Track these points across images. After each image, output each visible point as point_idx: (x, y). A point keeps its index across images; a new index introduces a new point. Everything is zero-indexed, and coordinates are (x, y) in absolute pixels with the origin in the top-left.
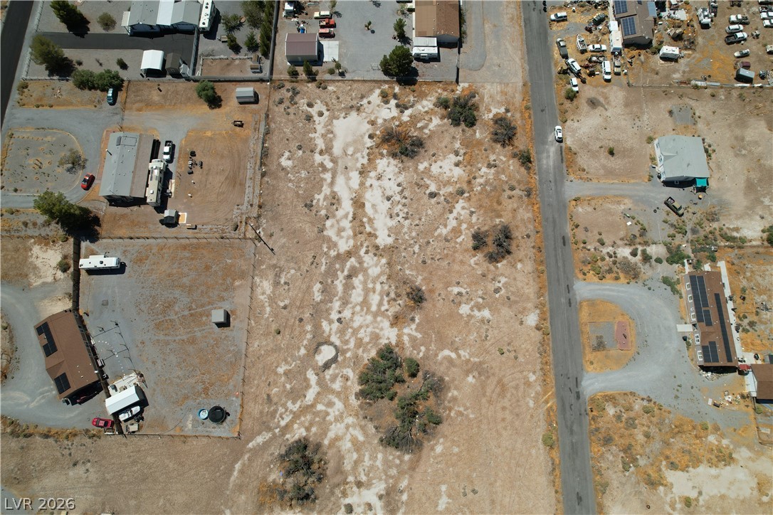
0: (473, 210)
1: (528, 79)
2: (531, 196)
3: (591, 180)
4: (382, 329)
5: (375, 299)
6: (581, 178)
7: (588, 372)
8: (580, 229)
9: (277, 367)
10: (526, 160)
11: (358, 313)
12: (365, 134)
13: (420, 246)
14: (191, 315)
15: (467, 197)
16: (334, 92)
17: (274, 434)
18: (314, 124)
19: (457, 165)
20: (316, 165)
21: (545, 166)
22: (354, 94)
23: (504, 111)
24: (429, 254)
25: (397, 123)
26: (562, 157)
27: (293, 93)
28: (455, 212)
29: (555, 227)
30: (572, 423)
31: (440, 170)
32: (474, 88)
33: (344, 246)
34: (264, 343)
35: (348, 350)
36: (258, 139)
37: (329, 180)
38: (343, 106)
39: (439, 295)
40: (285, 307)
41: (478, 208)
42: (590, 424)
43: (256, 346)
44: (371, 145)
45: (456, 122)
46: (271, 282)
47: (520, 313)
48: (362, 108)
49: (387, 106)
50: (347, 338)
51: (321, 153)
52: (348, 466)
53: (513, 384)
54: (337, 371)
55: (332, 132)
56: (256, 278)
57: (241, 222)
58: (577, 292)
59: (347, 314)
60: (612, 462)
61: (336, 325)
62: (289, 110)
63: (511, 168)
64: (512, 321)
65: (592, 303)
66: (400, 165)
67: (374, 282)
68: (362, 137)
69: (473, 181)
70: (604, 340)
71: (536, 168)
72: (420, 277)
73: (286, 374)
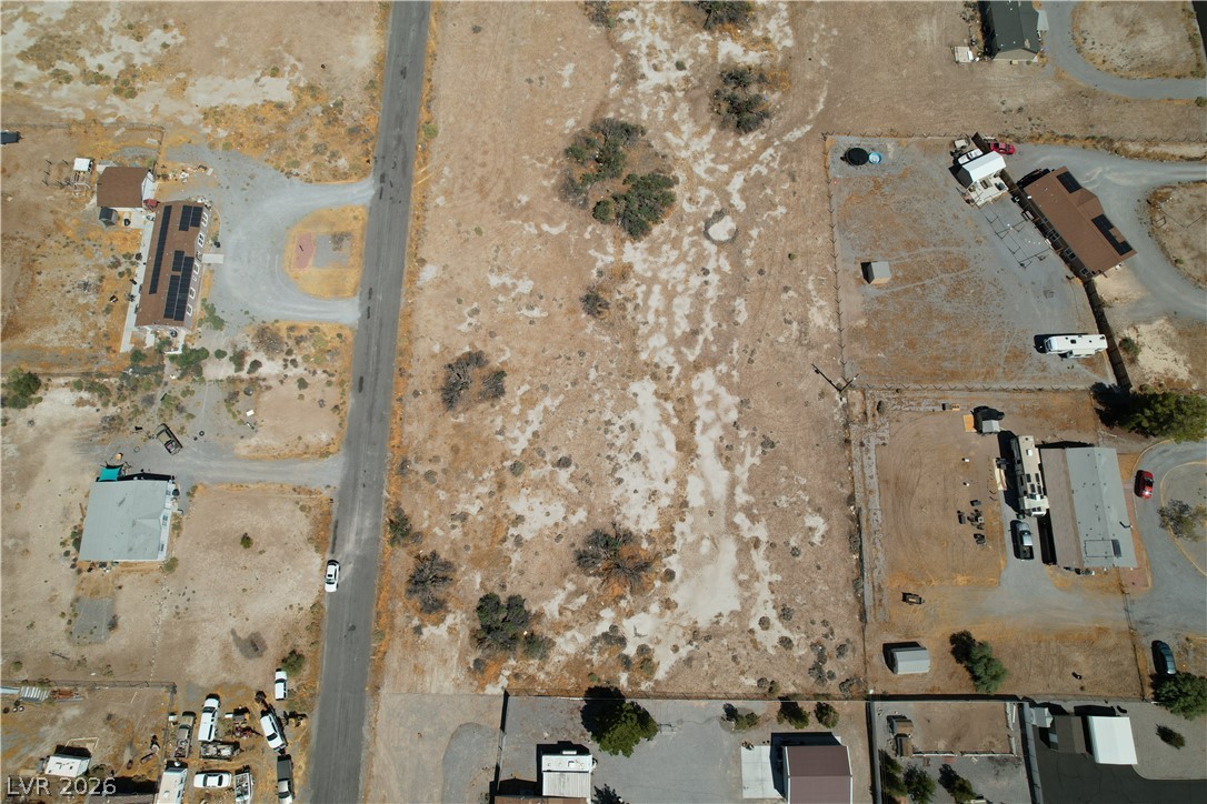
0: (500, 438)
1: (369, 702)
2: (400, 461)
3: (294, 490)
4: (645, 261)
5: (656, 300)
6: (310, 492)
7: (364, 206)
8: (330, 404)
9: (787, 213)
10: (400, 528)
11: (679, 282)
12: (682, 582)
13: (587, 379)
14: (919, 279)
15: (507, 459)
16: (743, 673)
17: (780, 139)
18: (775, 601)
19: (519, 519)
20: (763, 519)
21: (368, 514)
22: (706, 667)
23: (425, 630)
24: (574, 366)
25: (623, 603)
26: (335, 532)
27: (821, 671)
28: (529, 434)
29: (372, 406)
30: (396, 149)
31: (551, 509)
32: (476, 683)
33: (707, 379)
34: (808, 243)
35: (691, 235)
36: (872, 570)
37: (739, 490)
38: (725, 642)
39: (561, 305)
40: (786, 289)
41: (492, 440)
42: (373, 147)
43: (820, 240)
44: (670, 559)
45: (516, 603)
46: (811, 325)
47: (446, 282)
48: (689, 637)
49: (641, 642)
50: (694, 250)
51: (756, 543)
52: (684, 107)
53: (467, 193)
54: (705, 209)
55: (741, 583)
56: (836, 330)
57: (874, 415)
58: (357, 308)
59: (696, 281)
60: (355, 110)
61: (711, 266)
62: (825, 630)
63: (426, 513)
64: (459, 270)
65: (338, 293)
66: (618, 518)
67: (658, 325)
68: (686, 575)
69: (495, 486)
70: (333, 246)
71: (383, 511)
72: (588, 331)
73: (774, 206)
